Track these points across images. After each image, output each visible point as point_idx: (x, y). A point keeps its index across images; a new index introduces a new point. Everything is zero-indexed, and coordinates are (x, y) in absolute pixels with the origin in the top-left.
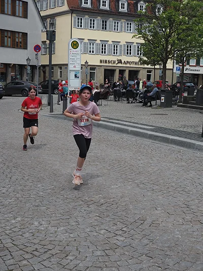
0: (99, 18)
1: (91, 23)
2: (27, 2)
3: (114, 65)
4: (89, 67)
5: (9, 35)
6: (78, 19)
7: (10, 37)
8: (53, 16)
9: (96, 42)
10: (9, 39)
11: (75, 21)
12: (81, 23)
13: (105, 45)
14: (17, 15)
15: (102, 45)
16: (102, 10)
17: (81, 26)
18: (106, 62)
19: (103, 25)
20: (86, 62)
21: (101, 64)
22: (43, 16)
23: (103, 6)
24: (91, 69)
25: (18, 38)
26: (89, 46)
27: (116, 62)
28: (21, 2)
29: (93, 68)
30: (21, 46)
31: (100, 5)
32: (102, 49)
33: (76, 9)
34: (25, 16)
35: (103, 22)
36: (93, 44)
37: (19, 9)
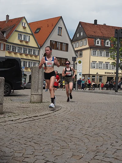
0: (105, 51)
1: (100, 54)
2: (68, 44)
3: (113, 75)
6: (94, 51)
8: (81, 50)
9: (103, 63)
11: (92, 53)
12: (95, 53)
13: (108, 65)
14: (63, 50)
15: (106, 65)
16: (106, 47)
17: (95, 55)
18: (108, 73)
19: (107, 54)
20: (97, 73)
21: (105, 74)
22: (76, 50)
23: (107, 44)
24: (100, 77)
25: (63, 61)
26: (99, 65)
27: (114, 73)
28: (65, 44)
29: (101, 76)
30: (64, 65)
31: (105, 44)
32: (106, 66)
33: (93, 47)
34: (67, 50)
35: (107, 53)
36: (101, 64)
37: (64, 47)
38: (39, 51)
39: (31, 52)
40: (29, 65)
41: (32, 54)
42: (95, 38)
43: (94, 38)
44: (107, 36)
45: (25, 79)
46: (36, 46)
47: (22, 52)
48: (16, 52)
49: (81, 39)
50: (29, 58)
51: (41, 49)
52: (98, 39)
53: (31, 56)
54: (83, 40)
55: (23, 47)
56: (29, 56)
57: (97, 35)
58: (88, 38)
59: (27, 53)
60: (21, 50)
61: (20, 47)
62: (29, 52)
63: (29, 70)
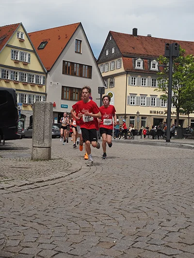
0: (149, 77)
1: (143, 82)
2: (91, 67)
3: (162, 115)
4: (141, 117)
5: (77, 91)
6: (132, 78)
7: (77, 93)
8: (112, 77)
9: (147, 96)
10: (77, 95)
11: (129, 80)
12: (135, 81)
13: (154, 99)
14: (83, 76)
15: (152, 99)
16: (152, 71)
17: (134, 84)
18: (155, 113)
19: (153, 83)
20: (138, 113)
21: (151, 114)
22: (104, 77)
23: (153, 67)
24: (142, 118)
26: (141, 100)
27: (164, 113)
28: (87, 67)
29: (144, 117)
31: (150, 67)
32: (152, 102)
33: (130, 71)
34: (90, 77)
35: (153, 80)
36: (144, 98)
37: (85, 72)
38: (45, 78)
39: (33, 79)
40: (30, 99)
41: (34, 83)
42: (135, 57)
43: (133, 58)
44: (153, 54)
45: (23, 122)
46: (40, 69)
47: (18, 80)
48: (9, 79)
49: (111, 58)
50: (30, 88)
51: (48, 75)
52: (140, 59)
53: (33, 85)
54: (115, 60)
55: (20, 71)
56: (29, 86)
57: (137, 52)
58: (124, 56)
59: (26, 81)
60: (17, 76)
61: (14, 72)
62: (29, 79)
63: (30, 108)
